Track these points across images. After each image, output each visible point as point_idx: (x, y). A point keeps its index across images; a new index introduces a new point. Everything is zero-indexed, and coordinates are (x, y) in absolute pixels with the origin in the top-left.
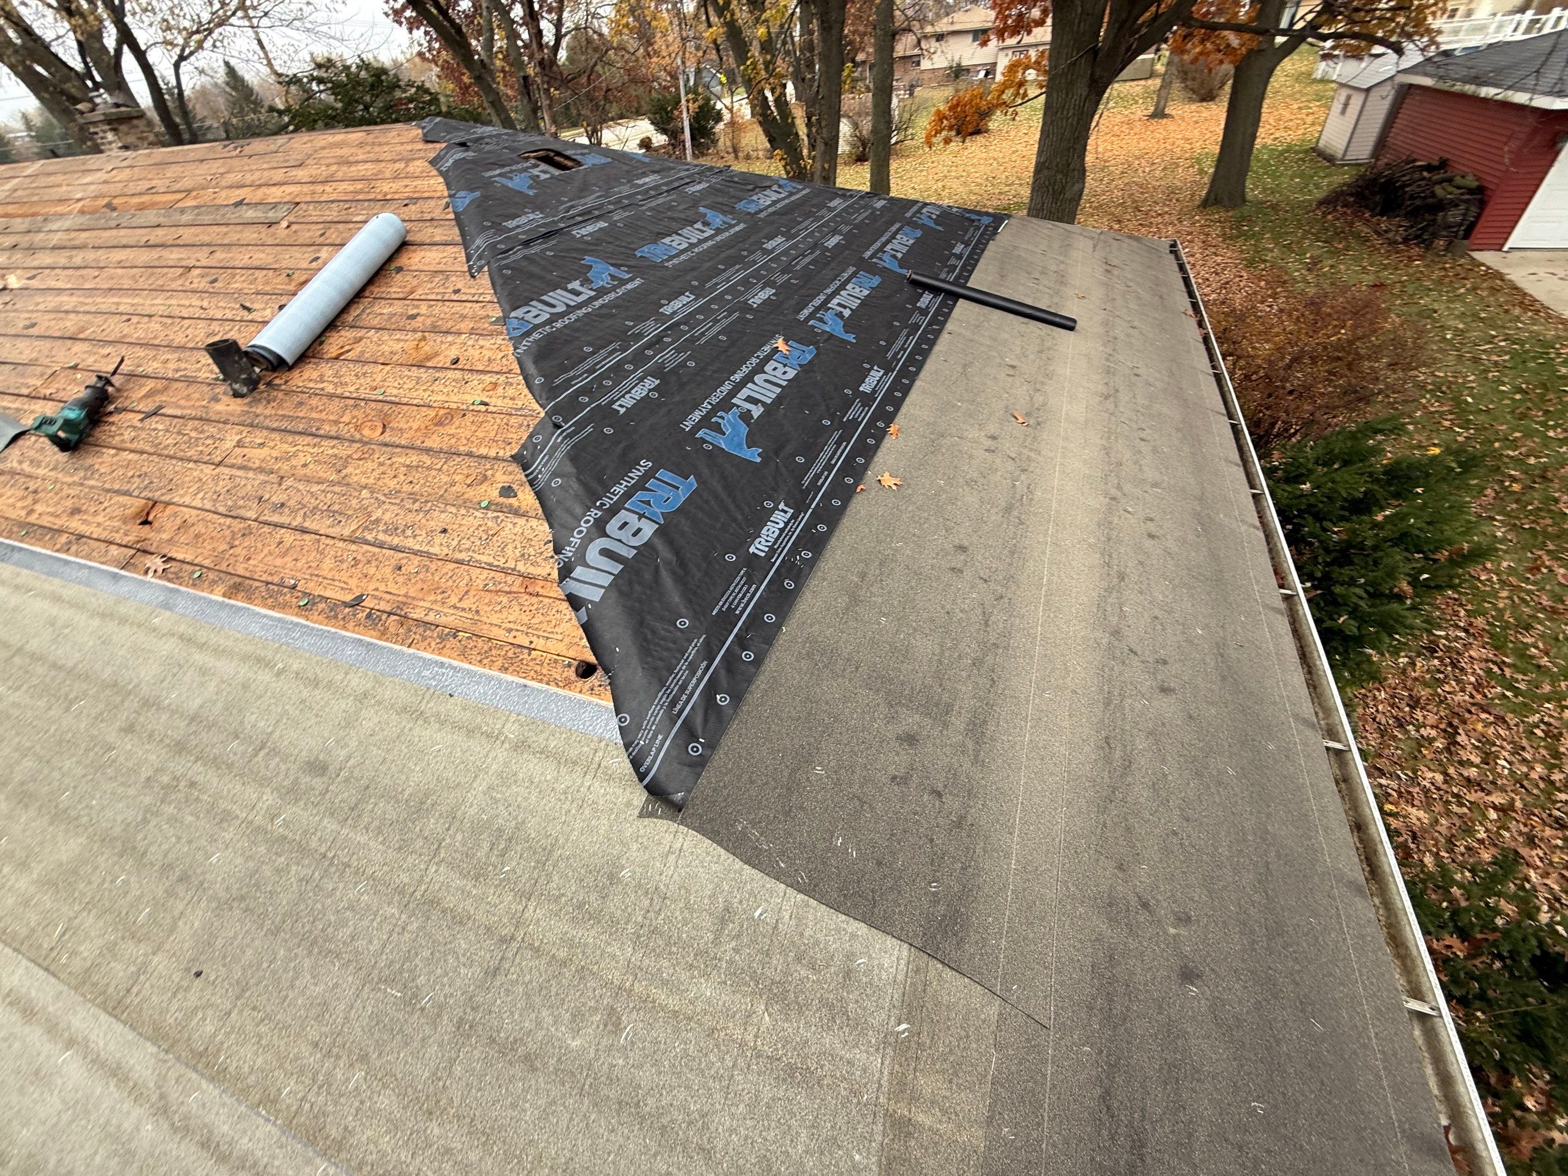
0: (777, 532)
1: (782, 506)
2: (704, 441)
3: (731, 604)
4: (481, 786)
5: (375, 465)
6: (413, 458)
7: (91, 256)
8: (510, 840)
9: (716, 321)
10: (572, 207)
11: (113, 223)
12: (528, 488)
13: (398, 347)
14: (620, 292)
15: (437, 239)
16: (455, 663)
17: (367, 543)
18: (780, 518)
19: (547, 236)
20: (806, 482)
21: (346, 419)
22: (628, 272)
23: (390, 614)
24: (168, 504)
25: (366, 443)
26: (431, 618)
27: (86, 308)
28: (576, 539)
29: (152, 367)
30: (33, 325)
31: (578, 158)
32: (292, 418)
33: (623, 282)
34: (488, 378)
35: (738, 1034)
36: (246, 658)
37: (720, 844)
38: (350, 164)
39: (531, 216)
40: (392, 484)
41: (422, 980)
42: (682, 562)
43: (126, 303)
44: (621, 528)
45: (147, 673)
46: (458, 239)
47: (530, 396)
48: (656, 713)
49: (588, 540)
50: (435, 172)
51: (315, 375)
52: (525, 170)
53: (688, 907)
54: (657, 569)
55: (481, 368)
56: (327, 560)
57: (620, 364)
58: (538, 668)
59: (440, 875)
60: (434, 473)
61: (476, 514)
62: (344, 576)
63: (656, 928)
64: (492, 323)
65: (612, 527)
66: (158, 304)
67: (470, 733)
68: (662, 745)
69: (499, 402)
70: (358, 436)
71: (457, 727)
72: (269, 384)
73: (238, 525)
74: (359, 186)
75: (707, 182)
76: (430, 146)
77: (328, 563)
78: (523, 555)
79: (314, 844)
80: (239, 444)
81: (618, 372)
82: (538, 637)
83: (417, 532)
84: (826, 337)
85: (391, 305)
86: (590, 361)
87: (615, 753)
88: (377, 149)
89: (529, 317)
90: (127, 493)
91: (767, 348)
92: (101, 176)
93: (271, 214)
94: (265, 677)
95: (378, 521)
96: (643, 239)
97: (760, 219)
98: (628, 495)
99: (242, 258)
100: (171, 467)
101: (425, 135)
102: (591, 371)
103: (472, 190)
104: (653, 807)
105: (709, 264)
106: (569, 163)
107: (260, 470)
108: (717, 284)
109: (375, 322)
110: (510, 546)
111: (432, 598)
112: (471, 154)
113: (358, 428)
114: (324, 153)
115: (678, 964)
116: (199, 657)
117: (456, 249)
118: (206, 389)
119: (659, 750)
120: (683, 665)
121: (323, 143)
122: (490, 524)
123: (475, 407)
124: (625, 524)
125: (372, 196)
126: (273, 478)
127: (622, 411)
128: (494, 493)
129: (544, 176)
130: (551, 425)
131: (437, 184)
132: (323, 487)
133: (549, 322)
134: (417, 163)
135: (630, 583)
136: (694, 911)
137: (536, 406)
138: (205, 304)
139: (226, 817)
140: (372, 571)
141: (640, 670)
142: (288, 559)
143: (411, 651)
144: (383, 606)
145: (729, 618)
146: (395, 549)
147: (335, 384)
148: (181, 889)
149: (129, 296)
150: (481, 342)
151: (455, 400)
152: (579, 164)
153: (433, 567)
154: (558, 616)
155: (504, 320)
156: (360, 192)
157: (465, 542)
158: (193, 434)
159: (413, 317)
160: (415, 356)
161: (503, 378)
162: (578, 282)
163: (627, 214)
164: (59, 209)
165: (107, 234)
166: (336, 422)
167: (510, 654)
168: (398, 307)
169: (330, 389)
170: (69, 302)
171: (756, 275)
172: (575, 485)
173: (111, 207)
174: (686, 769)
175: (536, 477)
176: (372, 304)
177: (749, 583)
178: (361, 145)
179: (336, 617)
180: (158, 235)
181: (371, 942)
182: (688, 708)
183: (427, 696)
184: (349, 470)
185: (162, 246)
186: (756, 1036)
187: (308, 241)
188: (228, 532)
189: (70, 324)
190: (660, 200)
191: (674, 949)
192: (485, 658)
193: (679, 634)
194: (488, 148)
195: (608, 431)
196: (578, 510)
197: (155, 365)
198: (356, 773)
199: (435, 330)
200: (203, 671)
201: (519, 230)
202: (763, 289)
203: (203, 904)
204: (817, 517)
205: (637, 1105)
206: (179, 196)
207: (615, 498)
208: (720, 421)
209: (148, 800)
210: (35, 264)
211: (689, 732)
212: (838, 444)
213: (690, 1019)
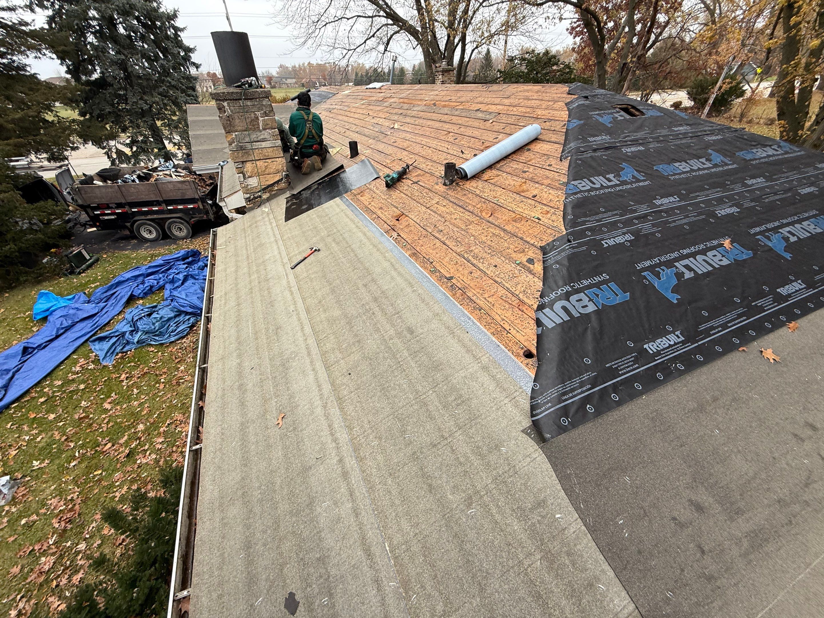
0: (667, 345)
1: (678, 333)
2: (645, 278)
3: (619, 366)
4: (462, 374)
5: (481, 229)
6: (497, 231)
7: (421, 121)
8: (463, 402)
9: (687, 217)
10: (629, 136)
11: (433, 111)
12: (541, 263)
13: (512, 183)
14: (634, 185)
15: (553, 140)
16: (475, 321)
17: (464, 258)
18: (673, 339)
19: (607, 148)
20: (702, 327)
21: (478, 206)
22: (643, 176)
23: (460, 289)
24: (407, 216)
25: (481, 218)
26: (474, 298)
27: (412, 140)
28: (553, 296)
29: (423, 166)
30: (395, 142)
31: (644, 111)
32: (460, 199)
33: (639, 181)
34: (546, 208)
35: (521, 556)
36: (406, 280)
37: (555, 471)
38: (529, 99)
39: (604, 137)
40: (484, 239)
41: (409, 428)
42: (601, 332)
43: (425, 141)
44: (577, 301)
45: (378, 270)
46: (563, 142)
47: (562, 223)
48: (553, 393)
49: (558, 298)
50: (566, 109)
51: (475, 185)
52: (612, 113)
53: (525, 484)
54: (586, 329)
55: (545, 203)
56: (447, 258)
57: (616, 222)
58: (508, 342)
59: (432, 396)
60: (502, 240)
61: (512, 265)
62: (450, 267)
63: (506, 482)
64: (560, 184)
65: (573, 298)
66: (434, 143)
67: (468, 351)
68: (549, 409)
69: (546, 221)
70: (480, 214)
71: (464, 346)
72: (457, 184)
73: (424, 232)
74: (528, 110)
75: (722, 135)
76: (570, 96)
77: (447, 259)
78: (524, 291)
79: (398, 356)
80: (437, 203)
81: (613, 226)
82: (514, 329)
83: (485, 262)
84: (766, 248)
85: (518, 164)
86: (601, 216)
87: (525, 397)
88: (544, 94)
89: (579, 186)
90: (397, 208)
91: (715, 242)
92: (436, 92)
93: (487, 116)
94: (409, 290)
95: (472, 251)
96: (662, 161)
97: (752, 165)
98: (589, 287)
99: (469, 132)
100: (413, 204)
101: (569, 91)
102: (598, 221)
103: (580, 120)
104: (531, 432)
105: (700, 183)
106: (637, 113)
107: (440, 215)
108: (698, 196)
109: (508, 170)
110: (520, 285)
111: (478, 291)
112: (588, 102)
113: (481, 211)
114: (520, 94)
115: (508, 504)
116: (394, 273)
117: (559, 146)
118: (436, 179)
119: (546, 410)
120: (577, 380)
121: (522, 89)
122: (516, 271)
123: (534, 219)
124: (581, 300)
125: (531, 115)
126: (443, 220)
127: (606, 245)
128: (524, 260)
129: (620, 118)
130: (566, 239)
131: (565, 115)
132: (457, 229)
133: (588, 191)
134: (560, 103)
135: (570, 328)
136: (527, 489)
137: (563, 229)
138: (449, 147)
139: (378, 330)
140: (461, 269)
141: (555, 369)
142: (434, 252)
143: (461, 307)
144: (459, 285)
145: (614, 373)
146: (473, 265)
147: (481, 191)
148: (357, 344)
149: (426, 138)
150: (550, 191)
151: (527, 213)
152: (643, 114)
153: (484, 278)
154: (527, 325)
155: (567, 184)
156: (528, 113)
157: (502, 275)
158: (425, 194)
159: (525, 172)
160: (519, 189)
161: (553, 210)
162: (613, 175)
163: (659, 145)
164: (419, 103)
165: (430, 114)
166: (474, 206)
167: (499, 329)
168: (520, 166)
169: (478, 192)
170: (408, 136)
171: (730, 198)
172: (565, 271)
173: (435, 105)
174: (556, 427)
175: (547, 260)
176: (510, 162)
177: (635, 362)
178: (537, 92)
179: (440, 281)
180: (445, 118)
181: (400, 402)
182: (570, 401)
183: (458, 328)
184: (470, 227)
185: (445, 122)
186: (529, 566)
187: (497, 130)
188: (420, 234)
189: (405, 144)
190: (683, 141)
191: (509, 496)
192: (487, 325)
193: (583, 365)
194: (599, 100)
195: (594, 253)
196: (561, 283)
197: (424, 165)
198: (422, 341)
199: (532, 180)
200: (392, 278)
201: (595, 143)
202: (730, 207)
203: (360, 353)
204: (699, 350)
205: (463, 541)
206: (458, 104)
207: (581, 286)
208: (661, 271)
209: (360, 311)
210: (405, 121)
211: (565, 411)
212: (740, 316)
213: (502, 531)
